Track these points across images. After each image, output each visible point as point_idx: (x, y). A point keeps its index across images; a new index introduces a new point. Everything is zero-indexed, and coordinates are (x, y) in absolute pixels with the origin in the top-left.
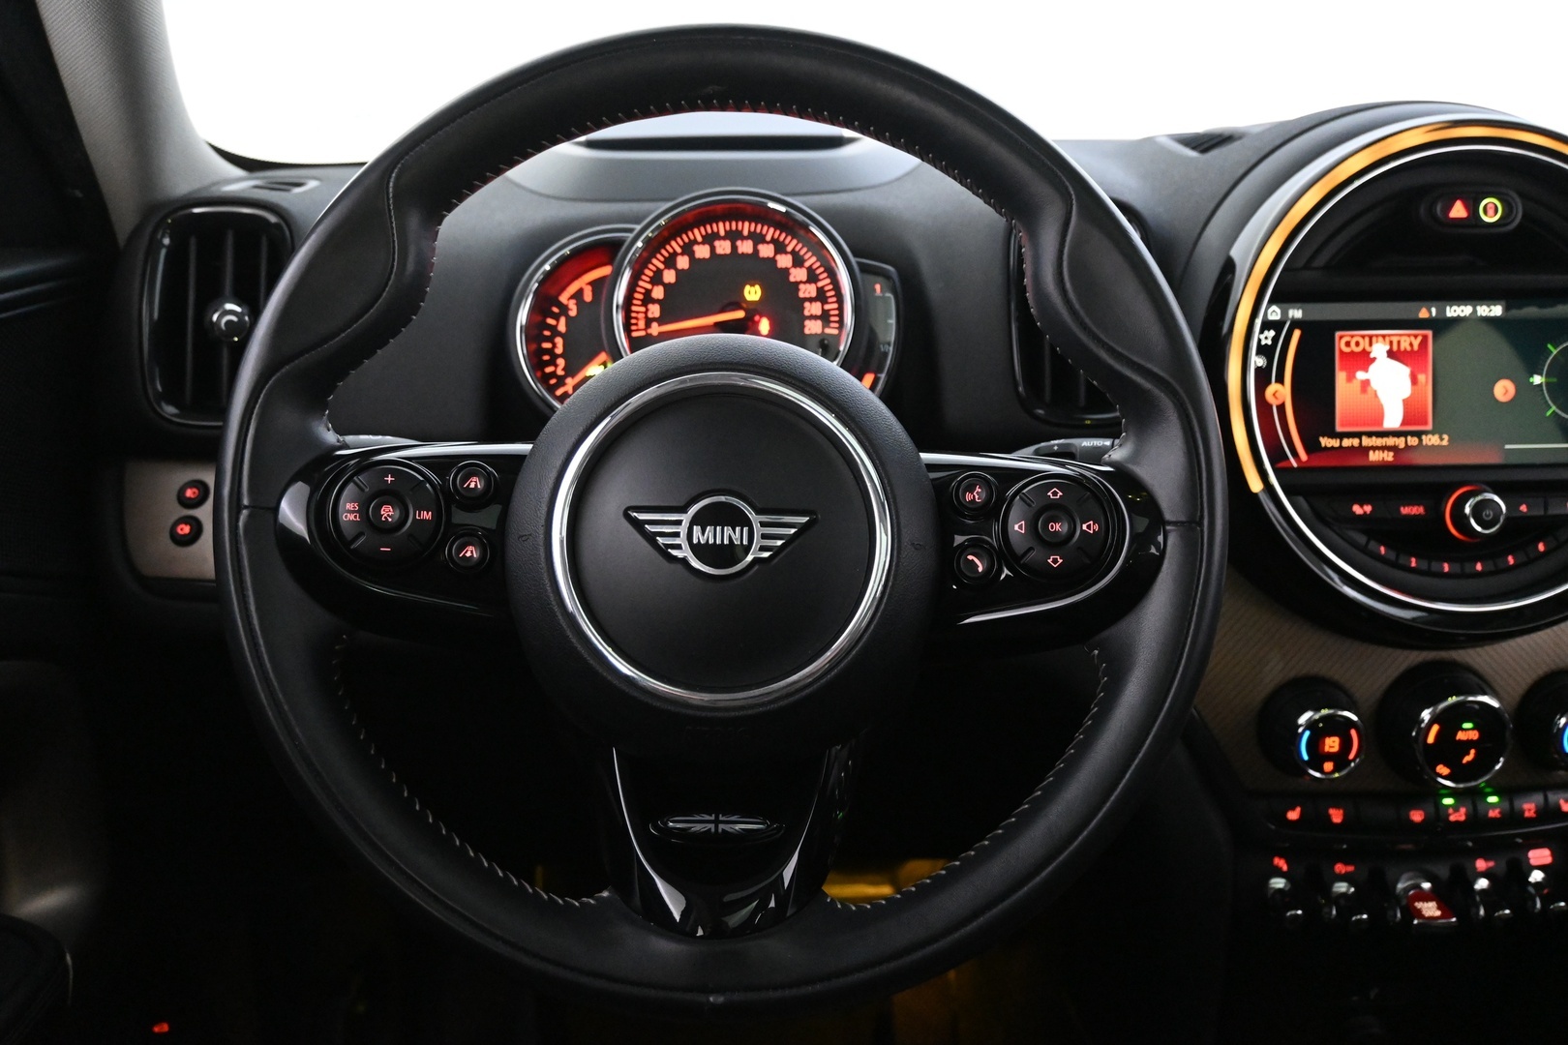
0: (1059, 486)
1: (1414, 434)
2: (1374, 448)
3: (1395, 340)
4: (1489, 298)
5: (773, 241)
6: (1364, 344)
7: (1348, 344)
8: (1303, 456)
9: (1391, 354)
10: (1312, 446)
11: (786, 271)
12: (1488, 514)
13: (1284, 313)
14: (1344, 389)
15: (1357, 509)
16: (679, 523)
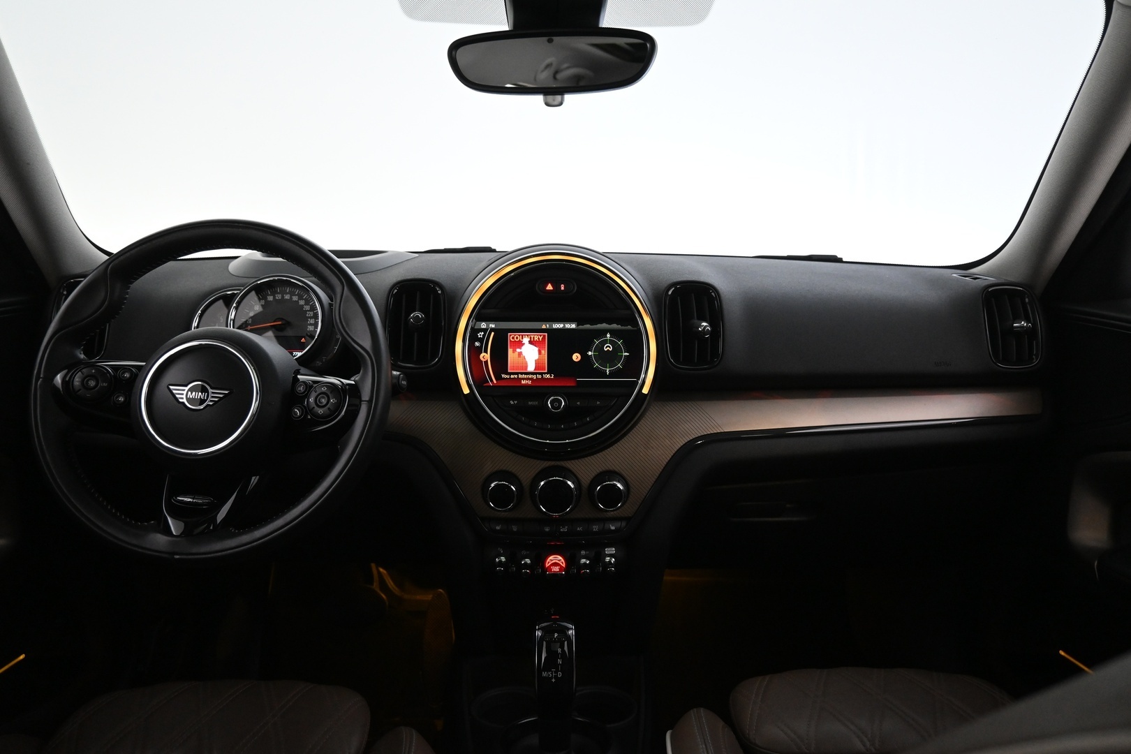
0: (326, 386)
1: (539, 374)
2: (524, 379)
3: (532, 336)
4: (570, 321)
5: (298, 295)
6: (520, 338)
7: (513, 338)
8: (495, 382)
9: (530, 342)
10: (498, 377)
11: (302, 306)
12: (556, 404)
13: (488, 325)
14: (512, 355)
15: (512, 402)
16: (184, 390)
